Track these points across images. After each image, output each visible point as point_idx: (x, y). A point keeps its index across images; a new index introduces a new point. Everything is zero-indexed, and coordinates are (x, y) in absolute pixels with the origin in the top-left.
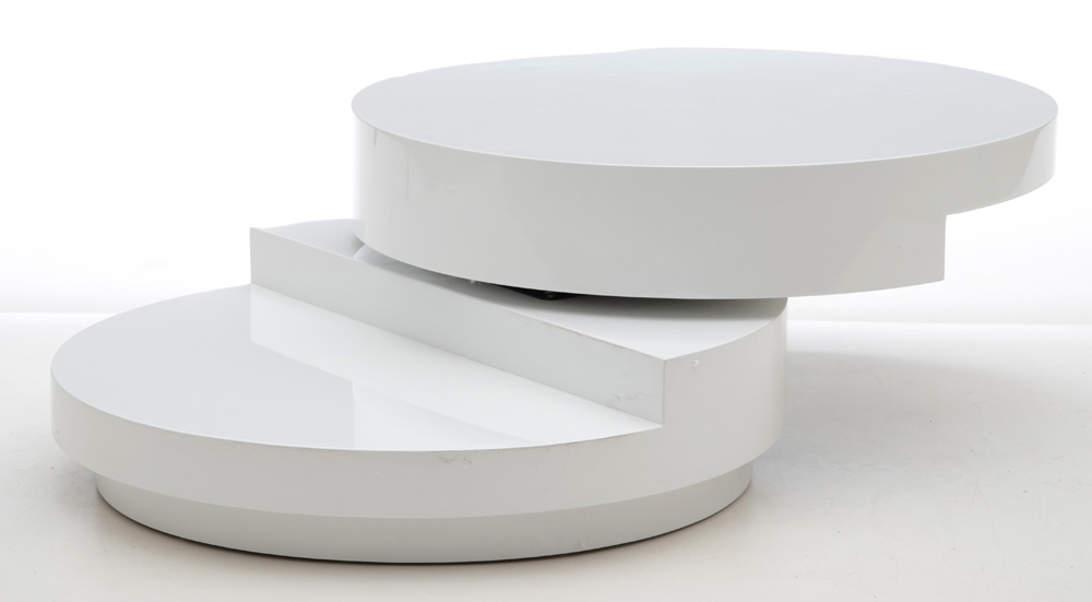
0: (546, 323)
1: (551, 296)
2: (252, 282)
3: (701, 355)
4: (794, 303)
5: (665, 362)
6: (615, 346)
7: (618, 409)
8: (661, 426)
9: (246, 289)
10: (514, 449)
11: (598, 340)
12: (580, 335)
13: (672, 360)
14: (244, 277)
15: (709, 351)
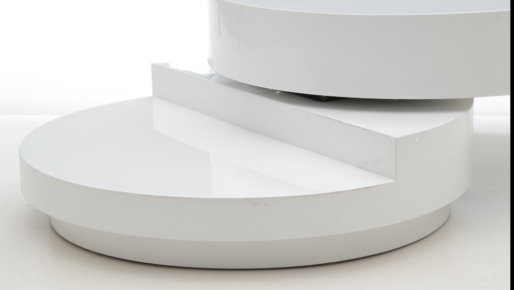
0: (320, 116)
1: (324, 100)
2: (153, 95)
3: (420, 135)
4: (478, 101)
5: (397, 139)
6: (364, 129)
7: (366, 170)
8: (394, 181)
9: (150, 99)
10: (297, 196)
11: (353, 126)
12: (342, 122)
13: (401, 138)
14: (149, 93)
15: (425, 132)
